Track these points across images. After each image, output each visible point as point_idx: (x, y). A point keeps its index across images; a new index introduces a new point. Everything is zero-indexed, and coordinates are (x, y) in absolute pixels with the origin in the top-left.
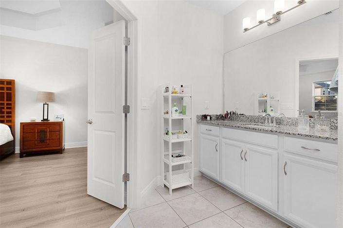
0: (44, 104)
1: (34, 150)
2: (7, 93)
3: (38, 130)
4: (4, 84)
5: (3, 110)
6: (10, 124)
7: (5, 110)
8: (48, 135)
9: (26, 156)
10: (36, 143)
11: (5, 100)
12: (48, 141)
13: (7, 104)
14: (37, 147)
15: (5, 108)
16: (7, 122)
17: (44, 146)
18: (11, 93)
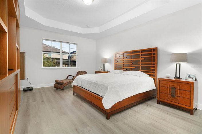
0: (176, 64)
1: (167, 101)
2: (153, 57)
3: (169, 86)
4: (151, 51)
5: (151, 68)
6: (154, 77)
7: (152, 68)
8: (178, 93)
9: (161, 104)
10: (168, 96)
11: (152, 62)
12: (178, 98)
13: (153, 64)
14: (168, 99)
15: (152, 67)
16: (153, 76)
17: (175, 101)
18: (155, 57)
